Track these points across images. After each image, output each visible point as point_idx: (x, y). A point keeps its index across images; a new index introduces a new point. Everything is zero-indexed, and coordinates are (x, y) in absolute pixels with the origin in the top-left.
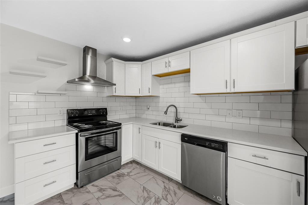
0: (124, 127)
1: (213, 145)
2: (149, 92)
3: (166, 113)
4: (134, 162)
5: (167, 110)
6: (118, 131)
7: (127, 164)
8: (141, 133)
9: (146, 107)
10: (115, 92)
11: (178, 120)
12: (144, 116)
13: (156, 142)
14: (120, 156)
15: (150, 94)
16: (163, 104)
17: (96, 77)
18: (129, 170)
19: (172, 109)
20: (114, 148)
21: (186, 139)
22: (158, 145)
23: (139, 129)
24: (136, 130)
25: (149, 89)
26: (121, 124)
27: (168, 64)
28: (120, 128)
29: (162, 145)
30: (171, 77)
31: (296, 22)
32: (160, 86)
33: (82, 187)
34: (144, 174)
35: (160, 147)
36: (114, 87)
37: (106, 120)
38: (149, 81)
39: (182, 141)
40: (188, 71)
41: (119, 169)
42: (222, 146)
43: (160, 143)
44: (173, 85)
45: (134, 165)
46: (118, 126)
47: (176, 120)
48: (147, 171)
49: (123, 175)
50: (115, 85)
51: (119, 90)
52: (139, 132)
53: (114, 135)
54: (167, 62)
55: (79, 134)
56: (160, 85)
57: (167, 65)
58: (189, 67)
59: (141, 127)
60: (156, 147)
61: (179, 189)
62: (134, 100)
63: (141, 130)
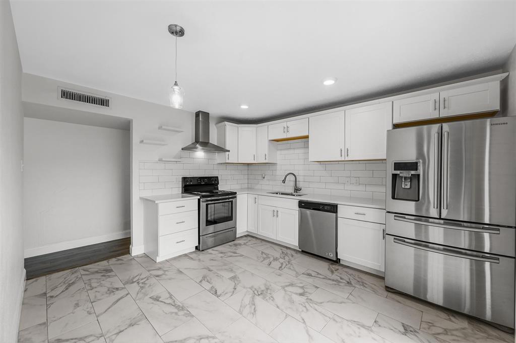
0: (239, 196)
1: (326, 208)
2: (266, 159)
3: (284, 181)
4: (249, 236)
5: (285, 179)
6: (234, 200)
7: (241, 237)
8: (257, 203)
9: (260, 176)
10: (228, 159)
11: (297, 190)
12: (258, 187)
13: (274, 211)
14: (235, 227)
15: (267, 161)
16: (281, 173)
17: (208, 143)
18: (245, 242)
19: (292, 178)
20: (230, 218)
21: (303, 205)
22: (275, 214)
23: (255, 198)
24: (251, 201)
25: (266, 155)
26: (236, 193)
27: (287, 129)
28: (236, 197)
29: (279, 213)
30: (289, 141)
31: (393, 102)
32: (278, 152)
33: (203, 251)
34: (261, 244)
35: (277, 216)
36: (227, 153)
37: (218, 190)
38: (264, 147)
39: (299, 207)
40: (307, 137)
41: (234, 241)
42: (333, 208)
43: (277, 211)
44: (291, 151)
45: (249, 238)
46: (233, 194)
47: (295, 189)
48: (263, 242)
49: (240, 244)
50: (229, 151)
51: (232, 158)
52: (255, 202)
53: (229, 204)
54: (285, 127)
55: (201, 199)
56: (277, 150)
57: (286, 131)
58: (308, 134)
59: (256, 196)
60: (274, 216)
61: (296, 253)
62: (246, 167)
63: (257, 200)
